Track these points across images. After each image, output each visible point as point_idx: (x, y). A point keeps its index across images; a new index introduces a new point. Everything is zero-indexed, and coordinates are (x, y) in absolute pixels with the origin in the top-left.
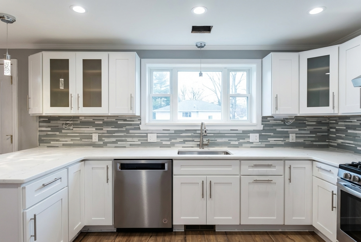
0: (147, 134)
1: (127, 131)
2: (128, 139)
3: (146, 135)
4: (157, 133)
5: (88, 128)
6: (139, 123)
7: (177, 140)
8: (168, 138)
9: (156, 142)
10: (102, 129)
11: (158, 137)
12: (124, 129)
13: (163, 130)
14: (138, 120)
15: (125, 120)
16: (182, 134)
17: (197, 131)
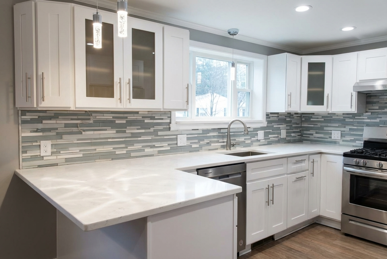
0: (177, 135)
1: (155, 133)
2: (157, 144)
3: (175, 137)
4: (187, 135)
5: (106, 130)
6: (169, 121)
7: (204, 141)
8: (196, 139)
9: (186, 145)
10: (125, 132)
11: (188, 139)
12: (152, 130)
13: (193, 130)
14: (167, 117)
15: (153, 118)
16: (209, 133)
17: (222, 130)
